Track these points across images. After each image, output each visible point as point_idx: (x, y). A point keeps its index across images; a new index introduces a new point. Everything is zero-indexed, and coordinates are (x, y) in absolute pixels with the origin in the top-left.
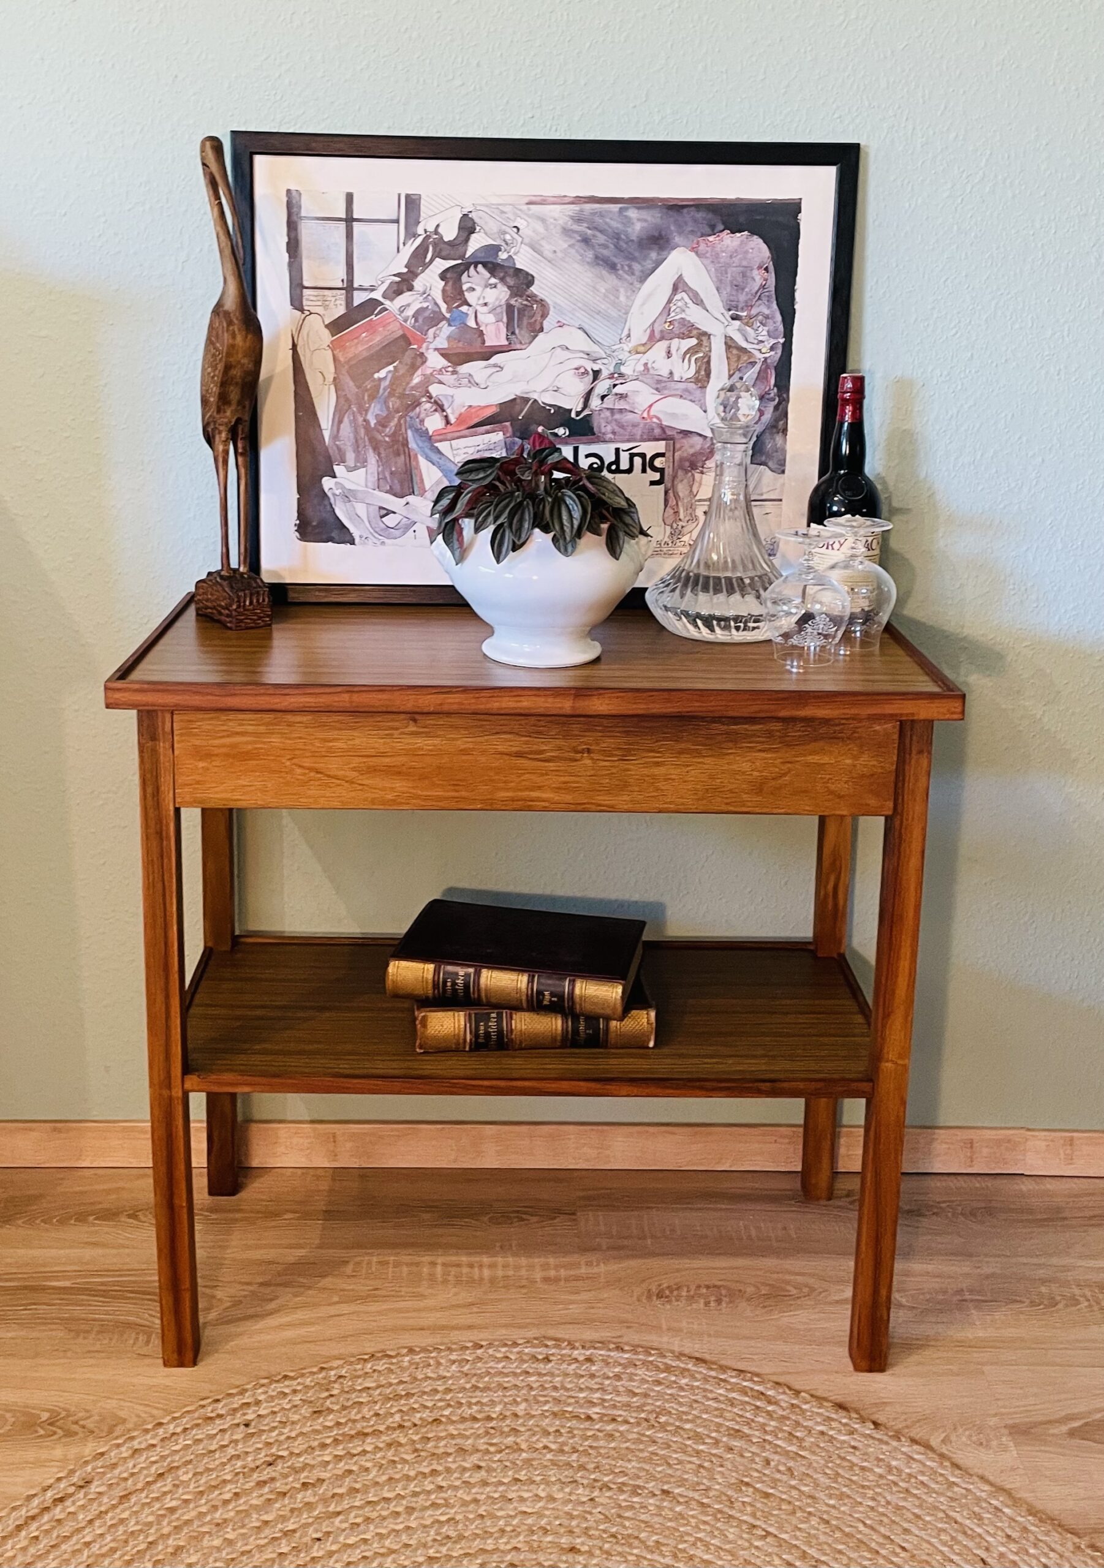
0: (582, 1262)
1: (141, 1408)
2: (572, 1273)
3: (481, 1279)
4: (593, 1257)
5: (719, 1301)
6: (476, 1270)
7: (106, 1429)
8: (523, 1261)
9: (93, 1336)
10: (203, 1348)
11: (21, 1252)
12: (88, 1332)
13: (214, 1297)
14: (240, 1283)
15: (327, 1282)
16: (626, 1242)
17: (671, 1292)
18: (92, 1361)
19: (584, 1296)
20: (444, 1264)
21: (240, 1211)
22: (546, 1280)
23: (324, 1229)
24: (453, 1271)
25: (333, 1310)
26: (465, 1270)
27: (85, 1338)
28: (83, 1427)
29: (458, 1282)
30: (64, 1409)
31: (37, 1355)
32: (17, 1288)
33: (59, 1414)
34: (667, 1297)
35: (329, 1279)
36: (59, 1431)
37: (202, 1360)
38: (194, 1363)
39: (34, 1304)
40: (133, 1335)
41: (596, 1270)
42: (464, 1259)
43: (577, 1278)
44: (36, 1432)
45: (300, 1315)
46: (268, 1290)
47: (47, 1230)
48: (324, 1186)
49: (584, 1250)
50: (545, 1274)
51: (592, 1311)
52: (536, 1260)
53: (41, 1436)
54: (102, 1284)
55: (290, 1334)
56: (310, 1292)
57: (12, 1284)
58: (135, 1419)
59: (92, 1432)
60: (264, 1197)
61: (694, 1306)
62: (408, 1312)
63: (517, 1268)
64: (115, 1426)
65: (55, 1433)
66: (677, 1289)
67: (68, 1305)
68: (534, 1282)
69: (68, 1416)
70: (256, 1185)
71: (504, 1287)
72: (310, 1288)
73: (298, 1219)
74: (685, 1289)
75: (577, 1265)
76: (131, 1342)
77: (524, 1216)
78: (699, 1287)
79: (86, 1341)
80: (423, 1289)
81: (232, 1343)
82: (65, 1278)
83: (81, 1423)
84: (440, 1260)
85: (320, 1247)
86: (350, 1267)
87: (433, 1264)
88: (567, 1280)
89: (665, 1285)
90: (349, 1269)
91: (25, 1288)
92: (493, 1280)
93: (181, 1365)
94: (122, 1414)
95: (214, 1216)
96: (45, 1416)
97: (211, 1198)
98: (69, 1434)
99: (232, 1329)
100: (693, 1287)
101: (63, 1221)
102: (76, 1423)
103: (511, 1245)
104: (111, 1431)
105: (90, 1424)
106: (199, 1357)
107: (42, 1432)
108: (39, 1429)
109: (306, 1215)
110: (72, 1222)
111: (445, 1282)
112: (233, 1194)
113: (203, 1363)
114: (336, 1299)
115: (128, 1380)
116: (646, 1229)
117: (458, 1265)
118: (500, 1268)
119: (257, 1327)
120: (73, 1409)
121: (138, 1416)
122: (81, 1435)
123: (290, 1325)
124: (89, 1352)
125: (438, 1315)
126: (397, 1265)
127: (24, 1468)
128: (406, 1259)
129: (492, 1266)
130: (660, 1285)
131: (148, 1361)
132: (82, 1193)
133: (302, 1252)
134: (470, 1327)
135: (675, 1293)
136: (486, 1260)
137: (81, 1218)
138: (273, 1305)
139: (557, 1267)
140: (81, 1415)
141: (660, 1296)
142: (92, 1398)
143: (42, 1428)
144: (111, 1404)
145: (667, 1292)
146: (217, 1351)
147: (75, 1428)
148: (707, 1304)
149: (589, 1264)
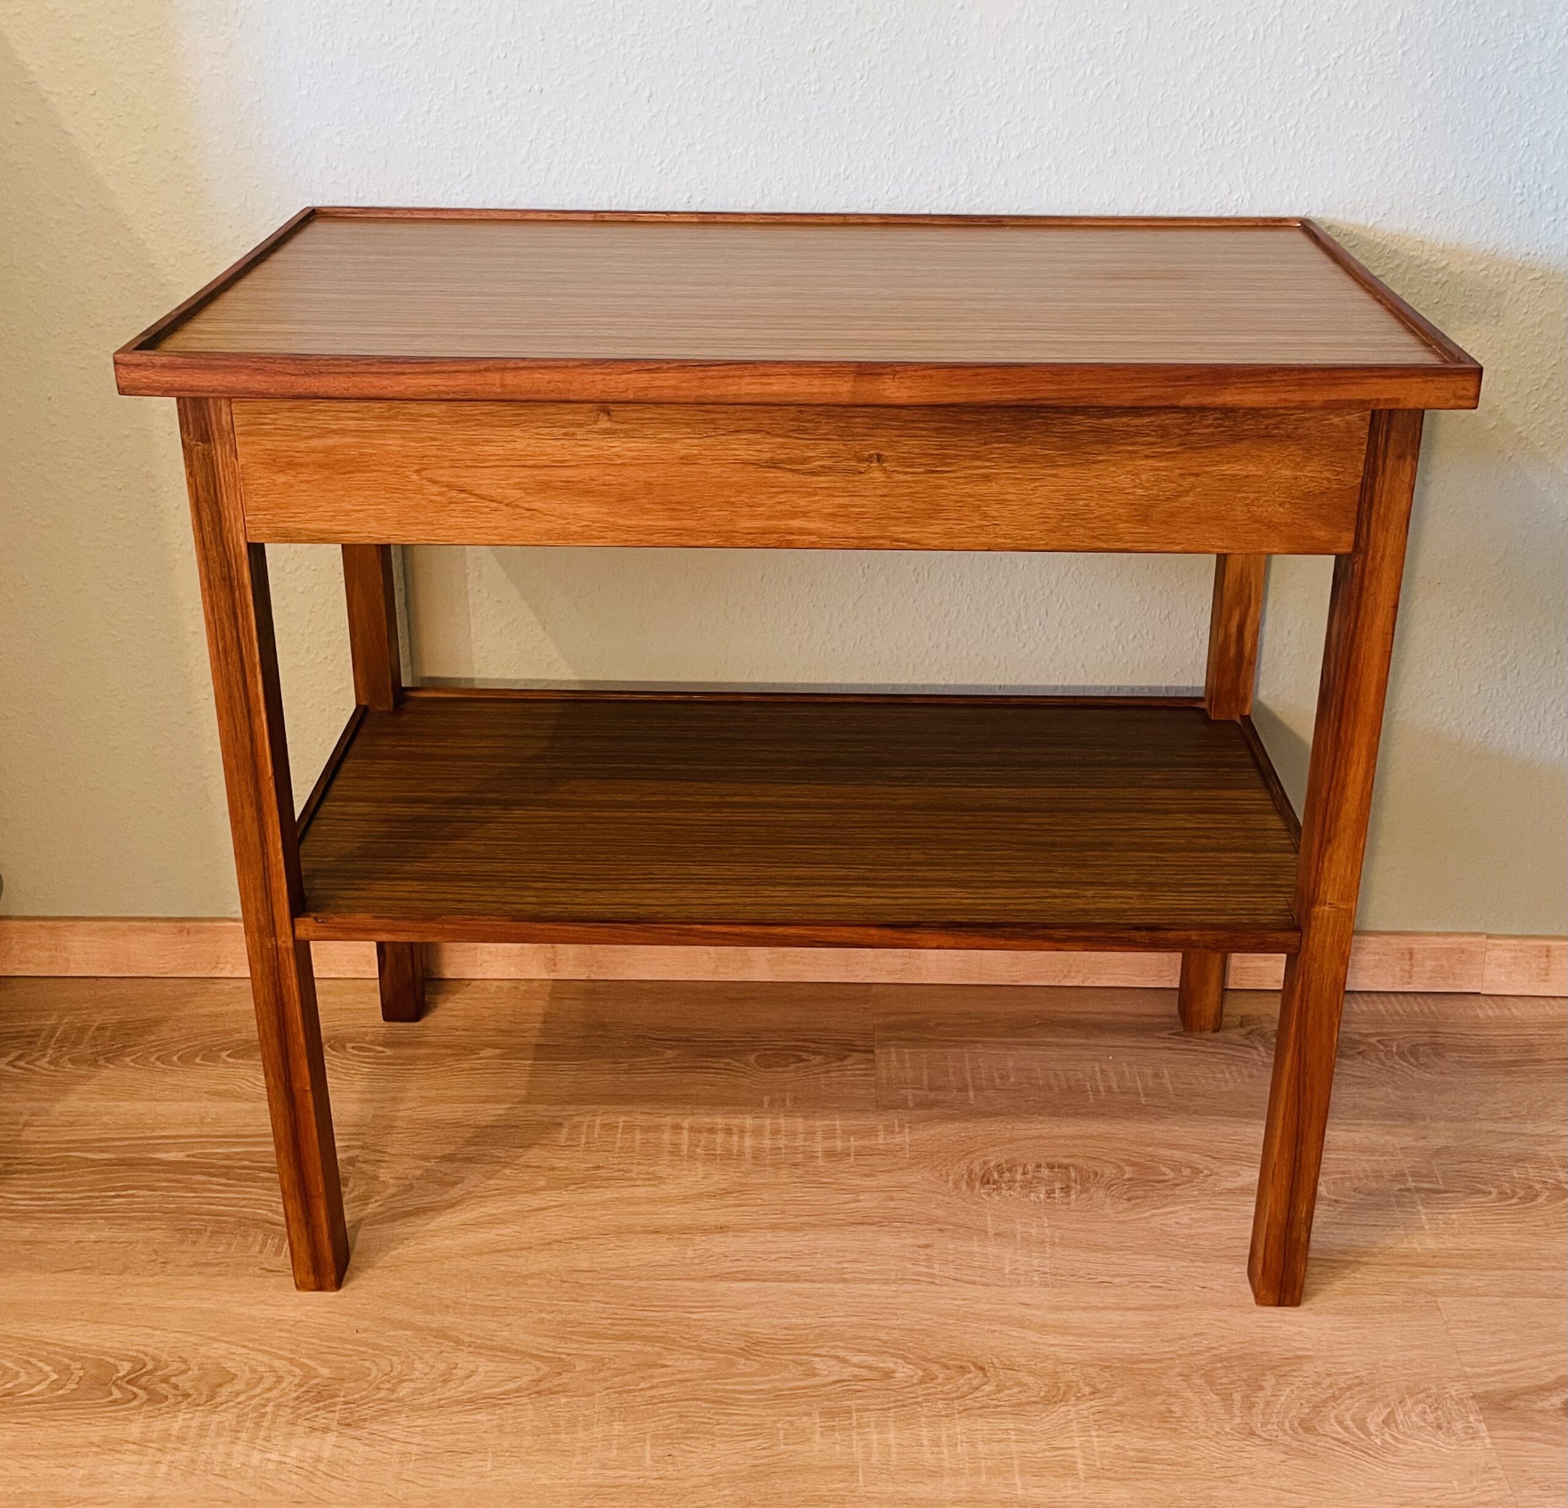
0: (880, 1127)
1: (260, 1357)
2: (866, 1142)
3: (741, 1153)
4: (894, 1117)
5: (1066, 1190)
6: (735, 1138)
7: (206, 1391)
8: (800, 1124)
9: (204, 1240)
10: (353, 1260)
11: (126, 1105)
12: (198, 1232)
13: (376, 1177)
14: (415, 1157)
15: (533, 1156)
16: (941, 1096)
17: (1001, 1174)
18: (197, 1280)
19: (884, 1180)
20: (692, 1129)
21: (420, 1044)
22: (830, 1154)
23: (532, 1074)
24: (704, 1137)
25: (535, 1201)
26: (720, 1138)
27: (194, 1243)
28: (176, 1387)
29: (711, 1157)
30: (153, 1359)
31: (125, 1269)
32: (110, 1163)
33: (145, 1365)
34: (995, 1182)
35: (534, 1151)
36: (141, 1393)
37: (350, 1279)
38: (338, 1285)
39: (133, 1188)
40: (260, 1237)
41: (898, 1139)
42: (720, 1121)
43: (873, 1152)
44: (111, 1394)
45: (491, 1208)
46: (449, 1167)
47: (164, 1071)
48: (539, 1006)
49: (883, 1107)
50: (829, 1144)
51: (892, 1204)
52: (818, 1123)
53: (115, 1402)
54: (228, 1157)
55: (477, 1237)
56: (507, 1171)
57: (106, 1156)
58: (247, 1375)
59: (187, 1395)
60: (459, 1024)
61: (1032, 1196)
62: (638, 1204)
63: (792, 1134)
64: (220, 1385)
65: (135, 1396)
66: (1009, 1170)
67: (176, 1189)
68: (812, 1157)
69: (155, 1369)
70: (449, 1005)
71: (773, 1165)
72: (506, 1165)
73: (501, 1057)
74: (1020, 1170)
75: (872, 1132)
76: (257, 1248)
77: (804, 1055)
78: (1039, 1166)
79: (195, 1249)
80: (662, 1170)
81: (393, 1253)
82: (180, 1147)
83: (173, 1380)
84: (686, 1123)
85: (527, 1101)
86: (565, 1131)
87: (677, 1128)
88: (858, 1154)
89: (992, 1164)
90: (563, 1135)
91: (122, 1162)
92: (757, 1155)
93: (320, 1288)
94: (231, 1366)
95: (389, 1052)
96: (125, 1367)
97: (387, 1024)
98: (155, 1398)
99: (400, 1229)
100: (1030, 1168)
101: (186, 1059)
102: (165, 1380)
103: (784, 1100)
104: (212, 1396)
105: (184, 1382)
106: (347, 1274)
107: (117, 1394)
108: (115, 1390)
109: (512, 1052)
110: (198, 1060)
111: (692, 1157)
112: (417, 1019)
113: (351, 1285)
114: (542, 1182)
115: (244, 1310)
116: (968, 1075)
117: (712, 1131)
118: (767, 1134)
119: (430, 1227)
120: (165, 1356)
121: (254, 1371)
122: (171, 1400)
123: (477, 1224)
124: (197, 1264)
125: (680, 1208)
126: (629, 1129)
127: (86, 1455)
128: (640, 1119)
129: (757, 1132)
130: (985, 1163)
131: (273, 1280)
132: (215, 1016)
133: (501, 1109)
134: (722, 1229)
135: (1007, 1176)
136: (749, 1122)
137: (211, 1054)
138: (456, 1192)
139: (847, 1133)
140: (175, 1366)
141: (985, 1181)
142: (192, 1339)
143: (119, 1387)
144: (220, 1349)
145: (996, 1176)
146: (371, 1265)
147: (164, 1389)
148: (1050, 1193)
149: (889, 1130)
